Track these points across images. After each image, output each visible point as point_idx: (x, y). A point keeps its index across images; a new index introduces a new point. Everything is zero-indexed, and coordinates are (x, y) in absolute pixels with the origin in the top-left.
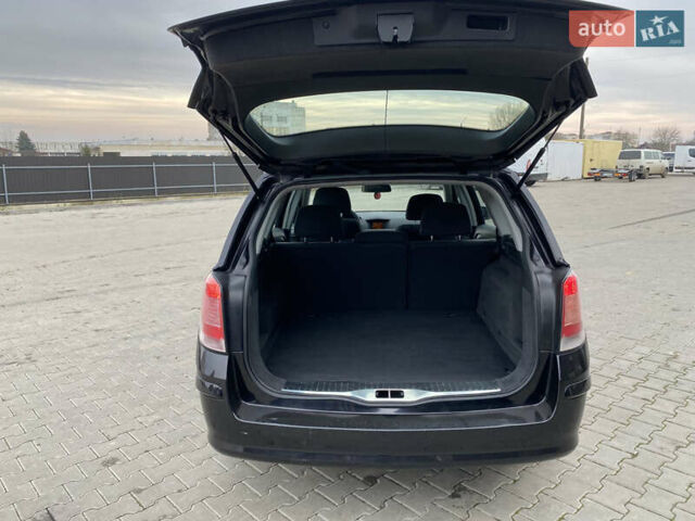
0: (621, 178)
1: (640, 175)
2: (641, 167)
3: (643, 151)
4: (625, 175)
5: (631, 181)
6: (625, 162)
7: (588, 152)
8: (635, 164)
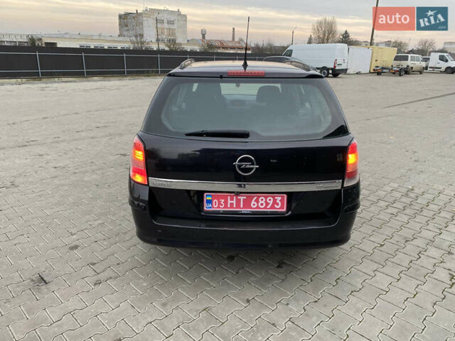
0: (394, 73)
1: (407, 71)
2: (408, 66)
3: (410, 55)
4: (397, 71)
5: (400, 75)
6: (398, 62)
7: (375, 55)
8: (404, 64)
